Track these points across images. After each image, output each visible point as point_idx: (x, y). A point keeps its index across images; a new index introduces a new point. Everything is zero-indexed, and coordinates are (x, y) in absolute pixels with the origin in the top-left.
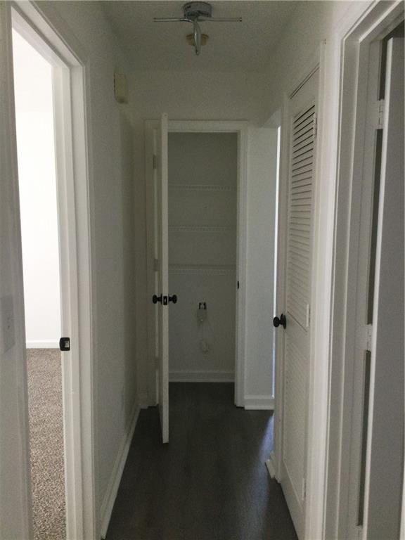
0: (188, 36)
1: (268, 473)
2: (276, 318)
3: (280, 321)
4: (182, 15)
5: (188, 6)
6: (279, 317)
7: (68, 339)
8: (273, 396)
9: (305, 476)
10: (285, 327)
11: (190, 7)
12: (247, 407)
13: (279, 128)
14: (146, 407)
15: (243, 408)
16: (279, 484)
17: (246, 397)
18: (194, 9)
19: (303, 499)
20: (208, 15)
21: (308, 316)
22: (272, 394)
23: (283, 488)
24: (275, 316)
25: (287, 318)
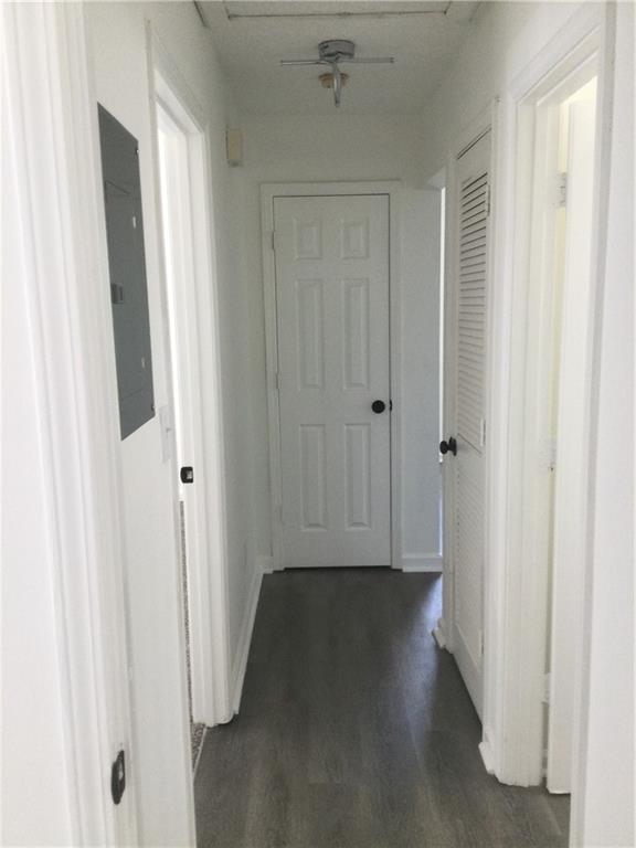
0: (321, 77)
1: (437, 642)
2: (443, 443)
3: (449, 447)
4: (317, 57)
5: (324, 46)
6: (448, 442)
7: (190, 469)
8: (441, 554)
9: (482, 628)
10: (455, 454)
11: (327, 47)
12: (407, 569)
13: (443, 191)
14: (270, 571)
15: (400, 570)
16: (452, 655)
17: (405, 556)
18: (331, 50)
19: (480, 655)
20: (351, 55)
21: (482, 433)
22: (438, 551)
23: (456, 657)
24: (441, 440)
25: (458, 443)
